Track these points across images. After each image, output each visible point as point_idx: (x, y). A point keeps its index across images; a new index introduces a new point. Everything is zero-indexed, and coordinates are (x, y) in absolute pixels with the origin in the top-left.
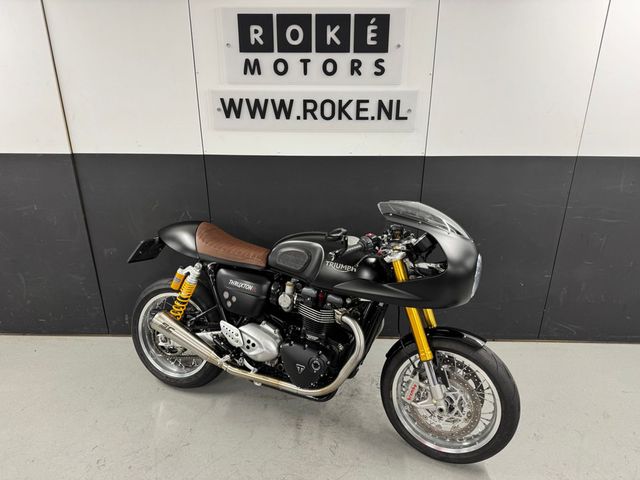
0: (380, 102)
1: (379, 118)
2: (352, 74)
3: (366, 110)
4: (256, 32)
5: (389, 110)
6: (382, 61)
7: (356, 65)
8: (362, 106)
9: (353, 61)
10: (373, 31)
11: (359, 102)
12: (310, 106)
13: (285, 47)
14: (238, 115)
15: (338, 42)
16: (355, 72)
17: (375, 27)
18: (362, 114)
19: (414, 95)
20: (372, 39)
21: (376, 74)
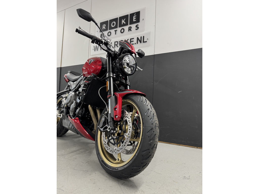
0: (138, 38)
1: (137, 43)
2: (129, 31)
3: (133, 41)
4: (104, 26)
5: (141, 40)
6: (138, 25)
7: (130, 28)
8: (132, 40)
9: (129, 27)
10: (135, 17)
11: (131, 39)
12: (116, 43)
13: (111, 28)
14: (97, 50)
15: (125, 23)
16: (130, 31)
17: (136, 16)
18: (132, 43)
19: (149, 34)
20: (135, 19)
21: (136, 29)
